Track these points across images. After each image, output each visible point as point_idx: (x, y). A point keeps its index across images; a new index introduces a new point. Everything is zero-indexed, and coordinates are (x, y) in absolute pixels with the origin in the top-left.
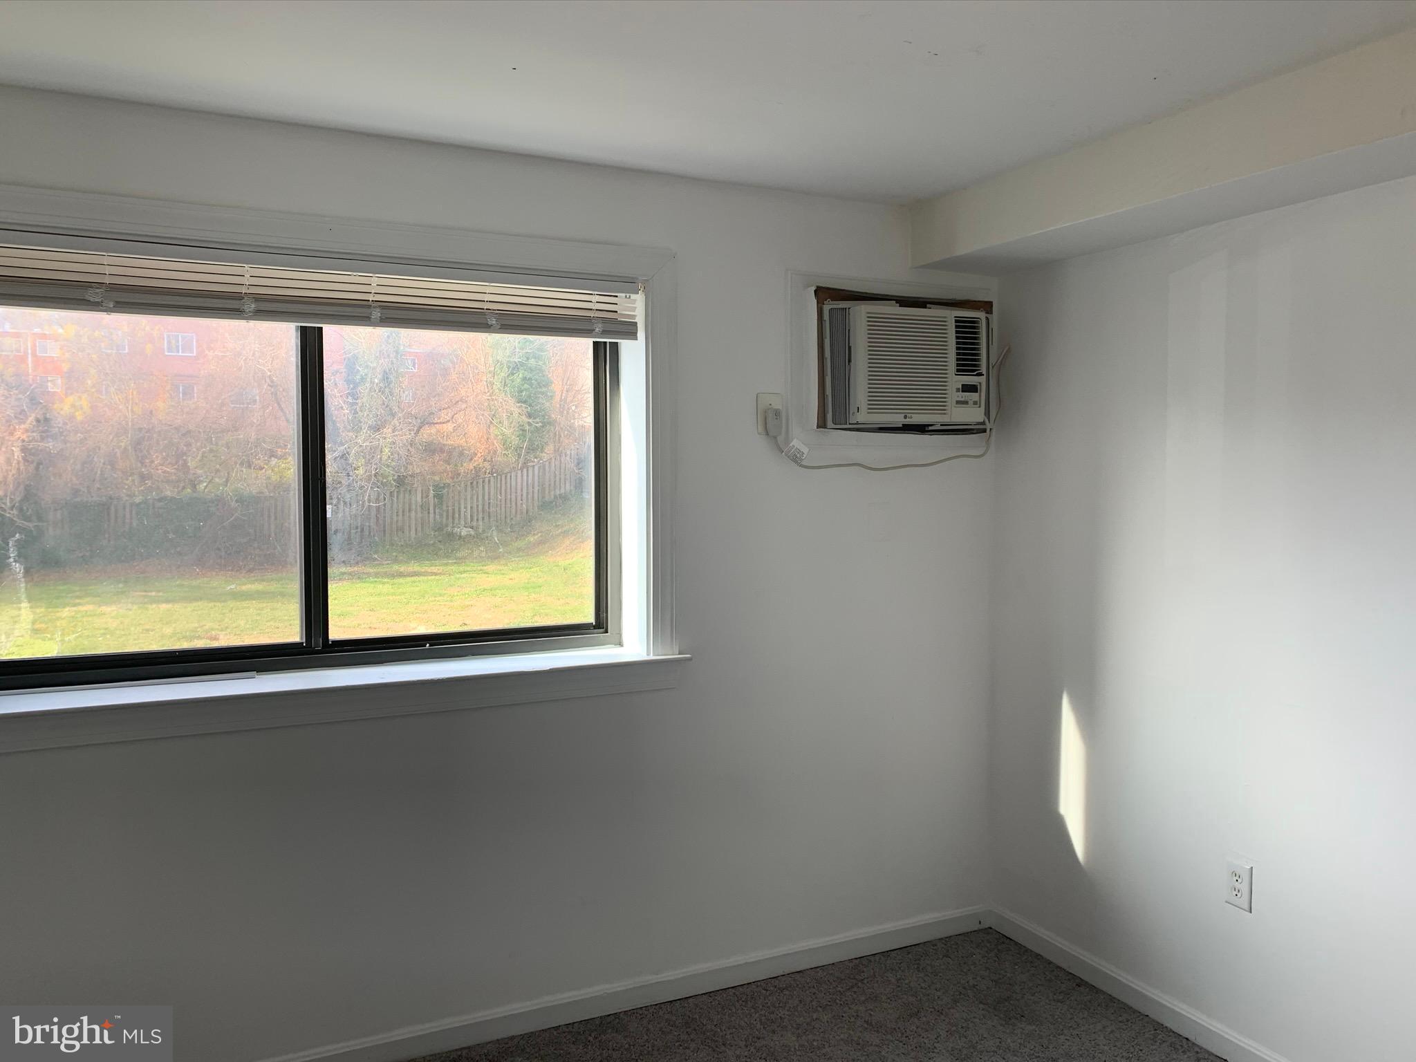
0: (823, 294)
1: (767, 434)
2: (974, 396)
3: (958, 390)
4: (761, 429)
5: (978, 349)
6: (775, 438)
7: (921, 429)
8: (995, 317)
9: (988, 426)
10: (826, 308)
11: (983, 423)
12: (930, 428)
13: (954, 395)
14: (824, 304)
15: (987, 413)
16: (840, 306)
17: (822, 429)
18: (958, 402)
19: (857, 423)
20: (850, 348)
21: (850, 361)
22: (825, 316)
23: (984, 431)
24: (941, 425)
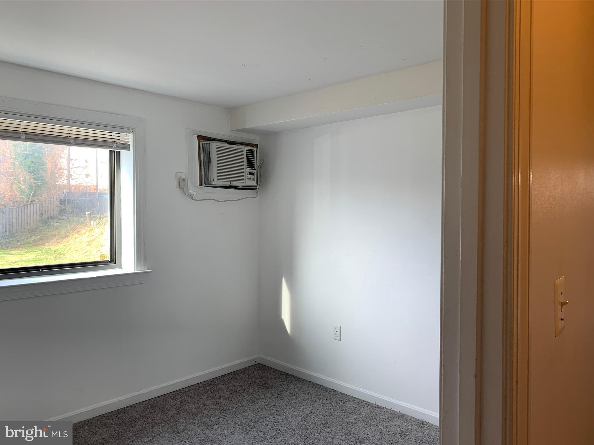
0: (200, 138)
1: (180, 187)
2: (253, 177)
3: (247, 174)
4: (178, 186)
5: (254, 161)
6: (183, 189)
7: (235, 187)
8: (258, 150)
9: (257, 187)
10: (201, 143)
11: (256, 186)
12: (238, 187)
13: (246, 176)
14: (200, 141)
15: (257, 183)
16: (206, 142)
17: (200, 186)
18: (248, 179)
19: (213, 185)
20: (210, 158)
21: (210, 162)
22: (201, 145)
23: (256, 189)
24: (242, 186)
